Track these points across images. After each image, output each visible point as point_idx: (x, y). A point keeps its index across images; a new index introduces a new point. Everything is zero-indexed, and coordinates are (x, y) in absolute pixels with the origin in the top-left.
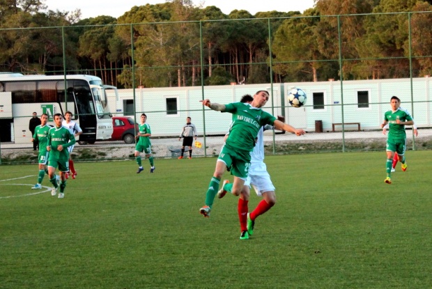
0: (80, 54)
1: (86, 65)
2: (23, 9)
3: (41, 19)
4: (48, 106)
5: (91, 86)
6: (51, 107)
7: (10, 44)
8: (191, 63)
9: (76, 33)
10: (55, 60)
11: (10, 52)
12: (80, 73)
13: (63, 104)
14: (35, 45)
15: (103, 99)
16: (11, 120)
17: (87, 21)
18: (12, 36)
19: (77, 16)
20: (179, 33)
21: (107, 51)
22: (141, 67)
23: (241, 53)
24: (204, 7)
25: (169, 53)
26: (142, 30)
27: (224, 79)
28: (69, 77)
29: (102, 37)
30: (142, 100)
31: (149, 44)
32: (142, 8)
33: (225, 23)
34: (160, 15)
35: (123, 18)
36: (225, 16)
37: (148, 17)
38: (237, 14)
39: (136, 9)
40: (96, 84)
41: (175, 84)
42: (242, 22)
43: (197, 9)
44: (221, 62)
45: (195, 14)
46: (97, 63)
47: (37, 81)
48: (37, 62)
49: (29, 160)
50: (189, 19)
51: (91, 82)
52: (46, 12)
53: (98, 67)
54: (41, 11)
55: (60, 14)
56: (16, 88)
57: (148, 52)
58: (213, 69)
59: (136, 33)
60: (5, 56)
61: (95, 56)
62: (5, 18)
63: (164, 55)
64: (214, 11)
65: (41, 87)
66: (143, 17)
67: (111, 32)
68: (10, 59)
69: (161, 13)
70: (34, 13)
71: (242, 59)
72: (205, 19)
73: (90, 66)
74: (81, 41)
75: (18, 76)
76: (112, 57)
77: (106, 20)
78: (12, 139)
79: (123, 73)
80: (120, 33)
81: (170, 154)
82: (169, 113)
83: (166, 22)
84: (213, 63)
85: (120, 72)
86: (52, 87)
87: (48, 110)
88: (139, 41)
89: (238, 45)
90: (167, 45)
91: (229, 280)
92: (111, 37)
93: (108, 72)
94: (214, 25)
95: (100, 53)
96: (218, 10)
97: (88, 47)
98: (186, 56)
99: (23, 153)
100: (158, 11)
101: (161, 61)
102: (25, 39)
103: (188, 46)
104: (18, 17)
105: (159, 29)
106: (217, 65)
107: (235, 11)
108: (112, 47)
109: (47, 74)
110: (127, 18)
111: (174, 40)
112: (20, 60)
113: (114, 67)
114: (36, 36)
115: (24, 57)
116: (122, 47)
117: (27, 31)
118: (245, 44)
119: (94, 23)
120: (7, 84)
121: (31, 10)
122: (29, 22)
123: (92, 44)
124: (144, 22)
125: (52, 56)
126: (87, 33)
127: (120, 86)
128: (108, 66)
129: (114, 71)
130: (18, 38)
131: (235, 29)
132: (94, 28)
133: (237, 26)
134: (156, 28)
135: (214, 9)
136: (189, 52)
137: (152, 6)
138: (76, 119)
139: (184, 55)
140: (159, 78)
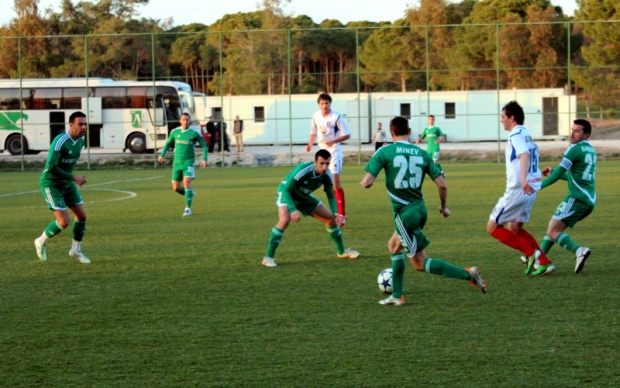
0: (173, 61)
1: (177, 72)
2: (116, 16)
3: (134, 25)
4: (137, 112)
5: (180, 93)
6: (140, 113)
7: (103, 50)
8: (281, 72)
9: (169, 41)
10: (146, 67)
11: (104, 58)
12: (171, 80)
13: (152, 111)
14: (127, 51)
15: (190, 105)
16: (101, 126)
17: (179, 28)
18: (105, 42)
19: (170, 23)
20: (270, 42)
21: (199, 58)
22: (231, 75)
23: (332, 62)
24: (295, 16)
25: (258, 61)
26: (232, 39)
27: (313, 87)
28: (158, 83)
29: (194, 44)
30: (231, 108)
31: (239, 52)
32: (234, 16)
33: (315, 32)
34: (252, 23)
35: (215, 25)
36: (316, 26)
37: (240, 25)
38: (328, 24)
39: (228, 17)
40: (184, 92)
41: (264, 91)
42: (334, 31)
43: (288, 18)
44: (311, 71)
45: (286, 22)
46: (189, 70)
47: (127, 88)
48: (130, 68)
49: (117, 166)
50: (279, 27)
51: (180, 89)
52: (139, 18)
53: (189, 74)
54: (134, 17)
55: (152, 21)
56: (105, 94)
57: (239, 60)
58: (303, 77)
59: (227, 40)
60: (98, 62)
61: (187, 63)
62: (99, 24)
63: (254, 63)
64: (305, 21)
65: (130, 93)
66: (234, 25)
67: (203, 39)
68: (103, 65)
69: (253, 21)
70: (127, 20)
71: (332, 68)
72: (296, 28)
73: (182, 74)
74: (174, 47)
75: (108, 82)
76: (203, 65)
77: (199, 28)
78: (102, 144)
79: (214, 80)
80: (211, 41)
81: (257, 162)
82: (256, 121)
83: (256, 30)
84: (303, 71)
85: (211, 79)
86: (141, 93)
87: (137, 116)
88: (229, 49)
89: (329, 55)
90: (257, 53)
91: (298, 289)
92: (203, 44)
93: (200, 79)
94: (305, 35)
95: (191, 60)
96: (309, 18)
97: (180, 55)
98: (275, 64)
99: (112, 159)
100: (249, 19)
101: (251, 70)
102: (118, 45)
103: (278, 55)
104: (112, 23)
105: (250, 37)
106: (307, 73)
107: (327, 21)
108: (204, 54)
109: (139, 80)
110: (219, 26)
111: (263, 49)
112: (113, 66)
113: (205, 74)
114: (129, 42)
115: (117, 63)
116: (213, 54)
117: (119, 38)
118: (335, 54)
119: (186, 30)
120: (97, 90)
121: (124, 17)
122: (122, 29)
123: (184, 51)
124: (236, 30)
125: (144, 63)
126: (180, 41)
127: (211, 94)
128: (199, 74)
129: (205, 79)
130: (111, 44)
131: (326, 39)
132: (186, 35)
133: (328, 35)
134: (246, 36)
135: (305, 17)
136: (279, 60)
137: (244, 14)
138: (164, 125)
139: (273, 63)
140: (248, 86)
